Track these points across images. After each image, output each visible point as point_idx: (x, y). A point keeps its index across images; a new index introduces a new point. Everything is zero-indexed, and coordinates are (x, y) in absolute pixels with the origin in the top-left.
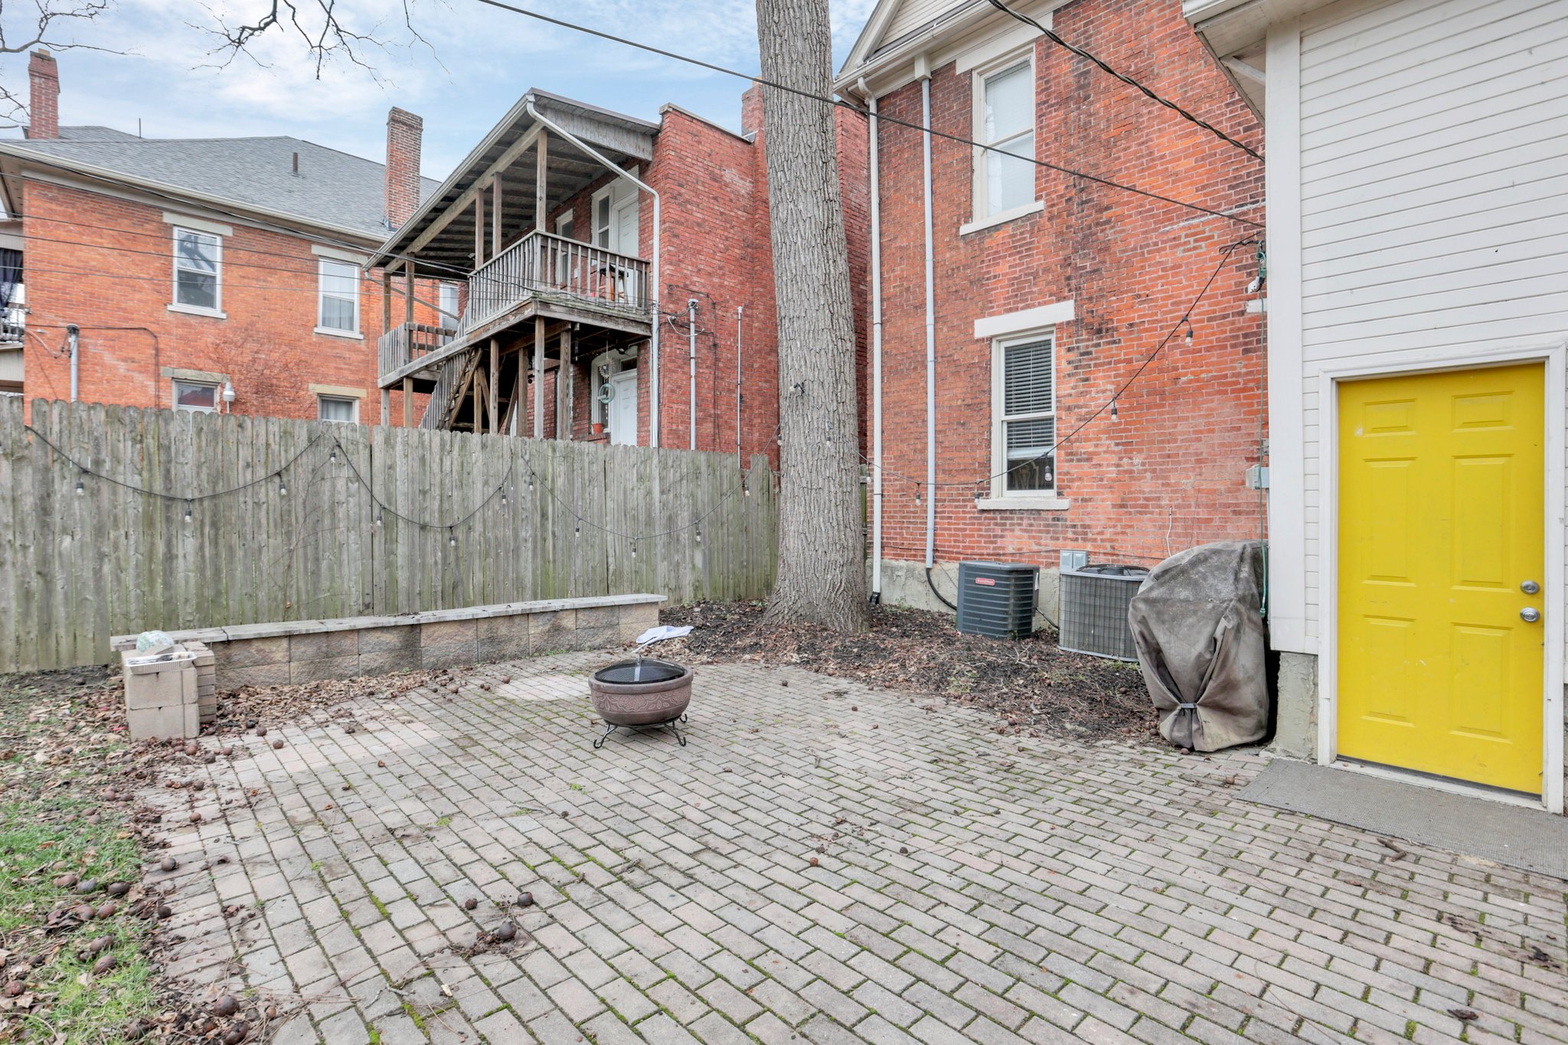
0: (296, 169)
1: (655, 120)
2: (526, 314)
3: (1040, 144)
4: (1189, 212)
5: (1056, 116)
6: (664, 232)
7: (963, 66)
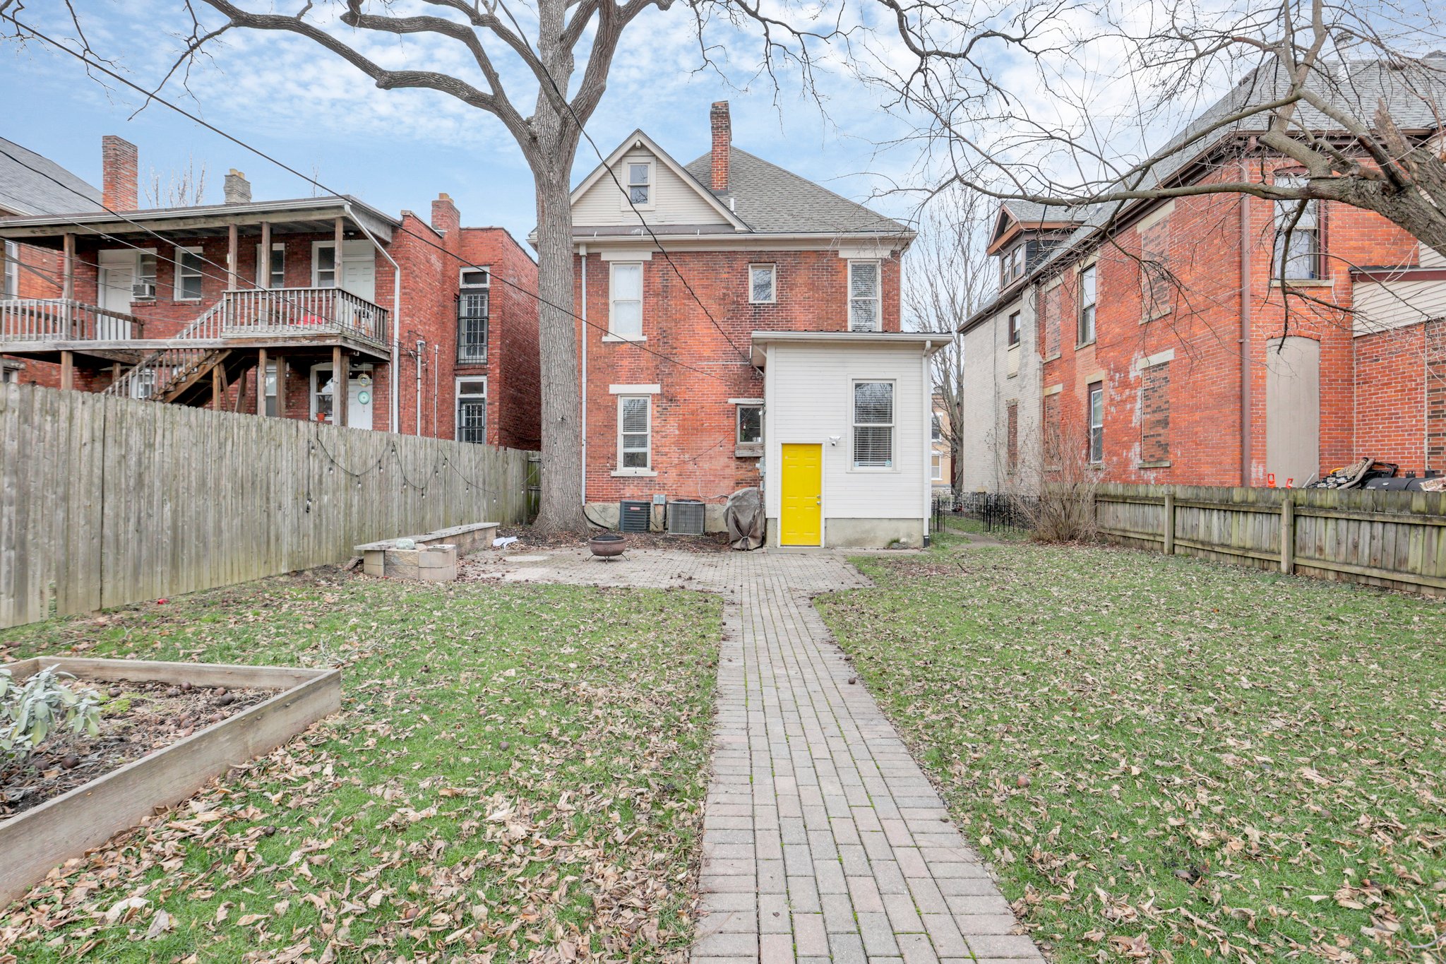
1: (399, 218)
2: (328, 342)
3: (645, 310)
4: (708, 359)
5: (653, 300)
6: (403, 294)
7: (604, 257)
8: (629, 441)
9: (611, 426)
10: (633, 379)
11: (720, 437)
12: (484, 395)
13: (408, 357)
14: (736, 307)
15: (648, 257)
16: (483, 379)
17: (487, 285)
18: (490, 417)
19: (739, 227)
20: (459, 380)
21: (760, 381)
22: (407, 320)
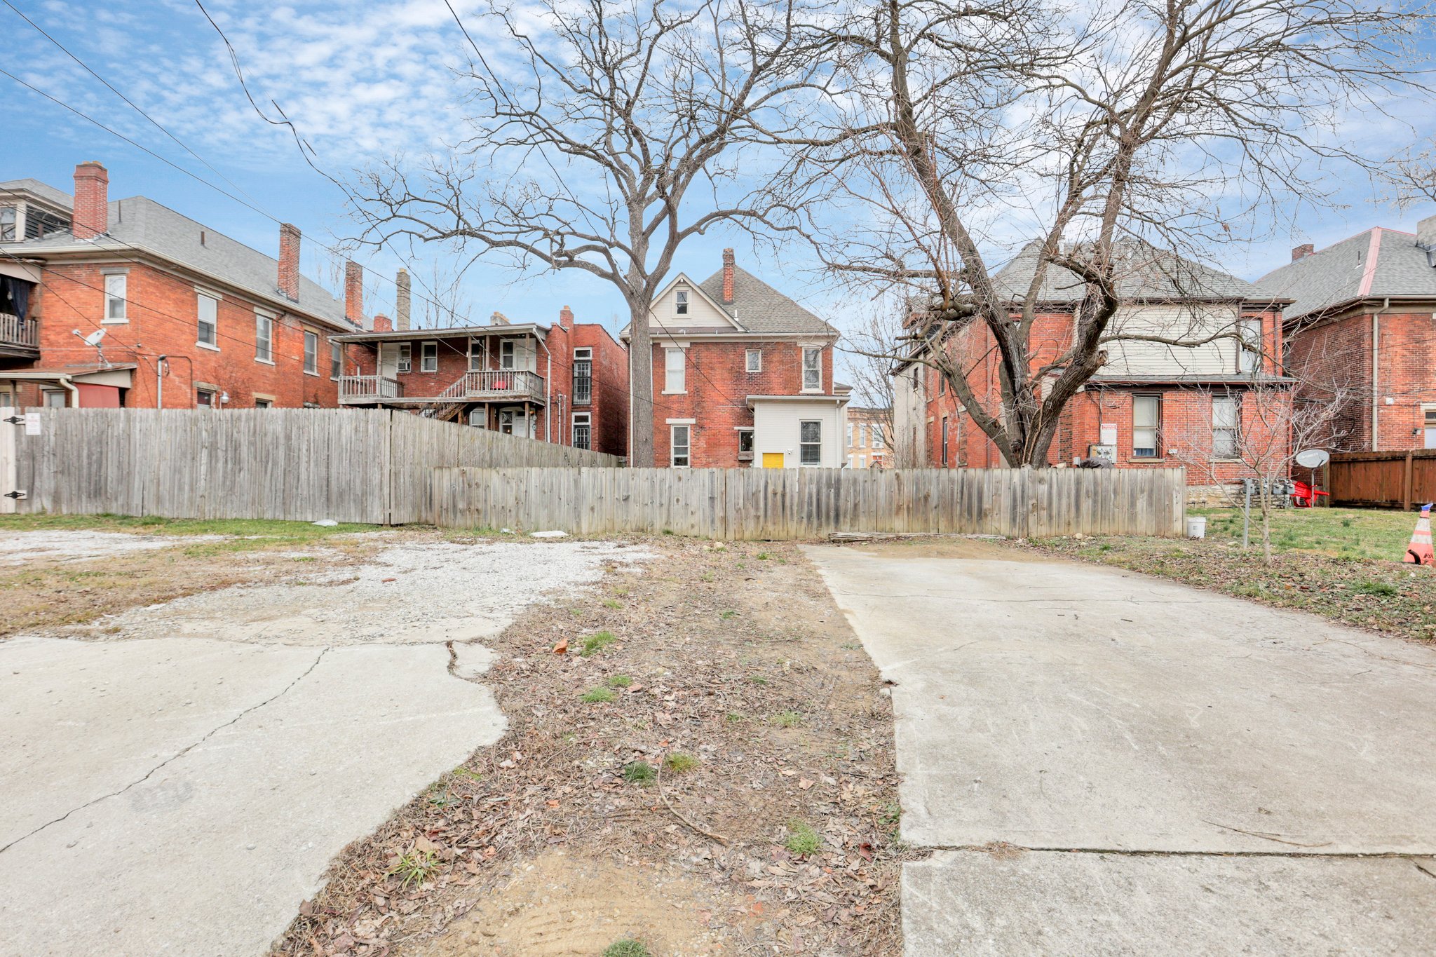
0: (203, 243)
1: (548, 327)
2: (524, 399)
3: (686, 376)
4: (723, 404)
5: (691, 370)
6: (552, 369)
7: (662, 346)
8: (677, 451)
9: (667, 443)
10: (680, 414)
11: (730, 449)
12: (589, 423)
13: (554, 404)
14: (738, 375)
15: (688, 345)
16: (588, 414)
17: (590, 358)
18: (593, 435)
19: (740, 329)
20: (574, 415)
21: (752, 418)
22: (555, 383)
